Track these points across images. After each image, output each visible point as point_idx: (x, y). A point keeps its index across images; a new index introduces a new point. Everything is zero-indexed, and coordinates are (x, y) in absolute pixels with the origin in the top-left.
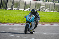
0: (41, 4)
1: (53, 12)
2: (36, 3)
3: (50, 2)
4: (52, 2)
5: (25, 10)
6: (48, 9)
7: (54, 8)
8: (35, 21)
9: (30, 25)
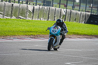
1: (10, 18)
8: (61, 34)
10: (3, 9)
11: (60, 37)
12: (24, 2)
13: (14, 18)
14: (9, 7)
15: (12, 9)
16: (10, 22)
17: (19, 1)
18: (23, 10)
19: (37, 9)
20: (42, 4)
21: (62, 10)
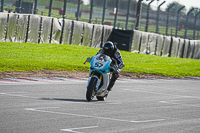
19: (3, 20)
20: (14, 8)
21: (56, 20)
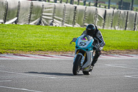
0: (43, 8)
1: (71, 26)
2: (32, 5)
3: (63, 4)
4: (69, 4)
5: (7, 23)
6: (59, 20)
7: (74, 18)
8: (94, 49)
9: (84, 58)
10: (61, 13)
11: (92, 53)
12: (92, 4)
13: (77, 26)
14: (70, 10)
15: (75, 13)
16: (71, 31)
17: (85, 2)
18: (90, 14)
19: (110, 14)
20: (118, 6)
